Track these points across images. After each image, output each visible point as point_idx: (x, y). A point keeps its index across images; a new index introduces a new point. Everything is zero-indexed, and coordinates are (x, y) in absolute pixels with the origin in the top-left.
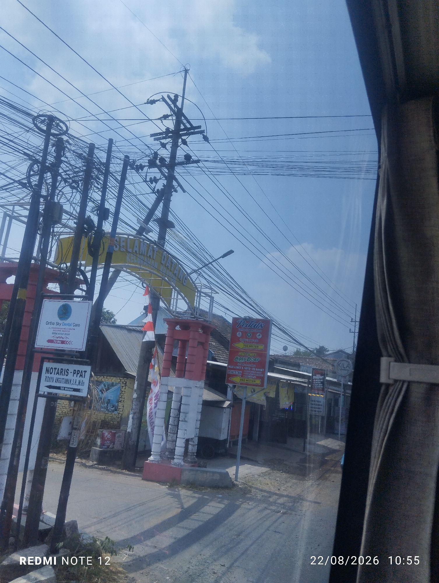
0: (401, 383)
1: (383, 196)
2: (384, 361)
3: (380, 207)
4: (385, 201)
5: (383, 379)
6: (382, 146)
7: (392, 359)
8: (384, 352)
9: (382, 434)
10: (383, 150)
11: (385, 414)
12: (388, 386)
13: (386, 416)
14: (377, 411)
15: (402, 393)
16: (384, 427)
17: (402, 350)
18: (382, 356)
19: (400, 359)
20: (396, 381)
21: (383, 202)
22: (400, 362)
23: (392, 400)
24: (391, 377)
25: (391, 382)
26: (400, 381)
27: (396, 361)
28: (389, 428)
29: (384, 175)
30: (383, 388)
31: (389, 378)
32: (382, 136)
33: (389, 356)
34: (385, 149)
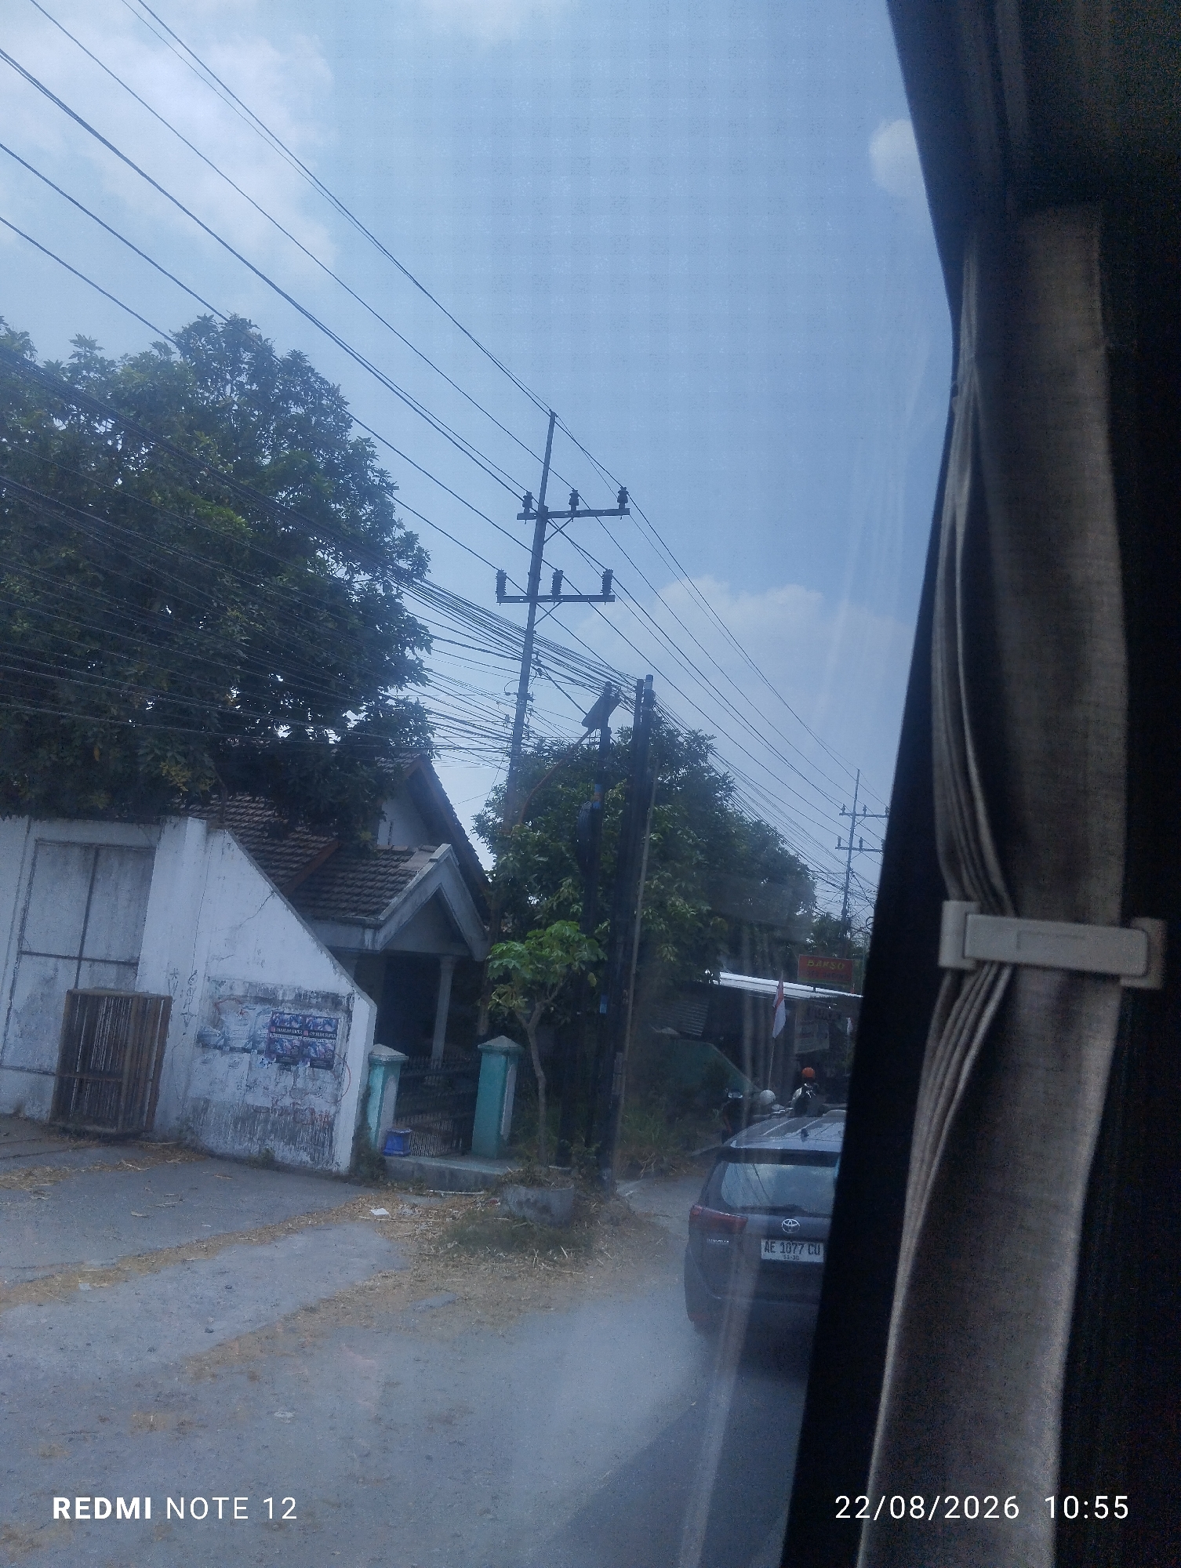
0: (994, 970)
1: (962, 470)
2: (951, 910)
3: (953, 499)
4: (967, 483)
5: (948, 957)
6: (964, 332)
7: (973, 906)
8: (952, 887)
9: (942, 1101)
10: (965, 344)
11: (950, 1047)
12: (960, 975)
13: (952, 1053)
14: (930, 1043)
15: (998, 994)
16: (947, 1083)
17: (998, 881)
18: (948, 899)
19: (992, 905)
20: (981, 963)
21: (961, 487)
22: (995, 914)
23: (970, 1011)
24: (967, 953)
25: (968, 965)
26: (992, 963)
27: (982, 911)
28: (961, 1086)
29: (967, 413)
30: (947, 982)
31: (963, 957)
32: (964, 306)
33: (966, 898)
34: (970, 342)
